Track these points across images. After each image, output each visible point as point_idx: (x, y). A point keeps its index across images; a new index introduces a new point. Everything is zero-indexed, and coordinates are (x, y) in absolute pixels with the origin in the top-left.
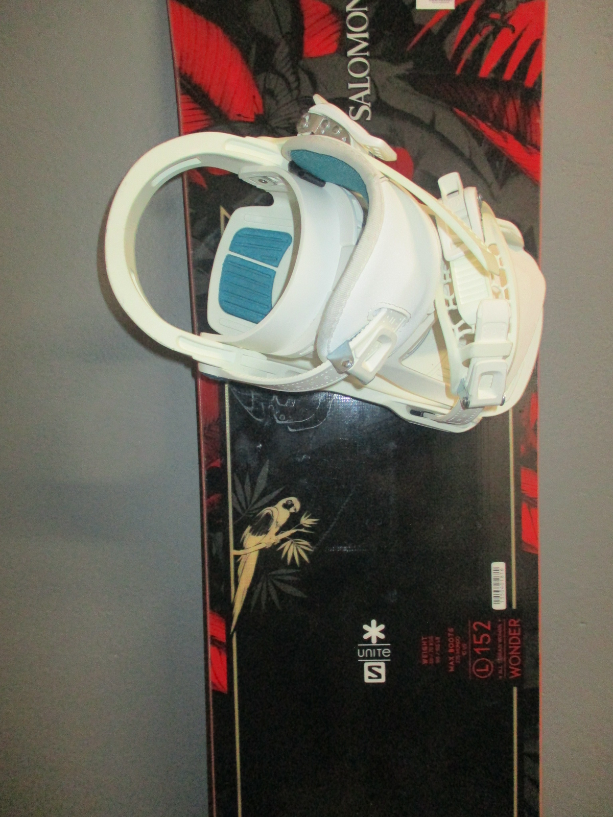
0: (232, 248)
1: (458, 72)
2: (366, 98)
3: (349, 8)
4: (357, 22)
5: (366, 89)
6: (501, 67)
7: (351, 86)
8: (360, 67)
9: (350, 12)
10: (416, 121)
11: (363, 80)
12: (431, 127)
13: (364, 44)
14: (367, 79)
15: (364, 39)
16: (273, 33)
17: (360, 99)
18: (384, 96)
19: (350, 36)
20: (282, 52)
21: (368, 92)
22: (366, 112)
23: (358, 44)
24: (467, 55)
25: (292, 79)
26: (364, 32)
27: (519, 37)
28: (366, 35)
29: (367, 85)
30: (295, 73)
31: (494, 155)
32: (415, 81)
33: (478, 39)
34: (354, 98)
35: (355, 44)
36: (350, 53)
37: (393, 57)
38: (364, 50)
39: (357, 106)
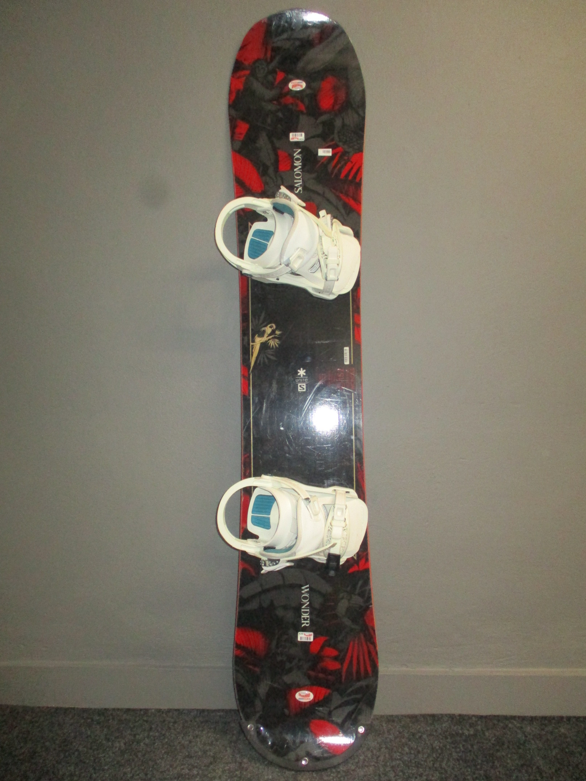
0: (253, 235)
1: (333, 176)
2: (301, 185)
3: (295, 155)
4: (298, 159)
5: (300, 182)
6: (347, 176)
7: (295, 181)
8: (298, 175)
10: (318, 194)
11: (300, 179)
12: (323, 196)
13: (300, 167)
15: (300, 165)
16: (268, 163)
17: (298, 186)
18: (307, 185)
19: (295, 164)
20: (271, 171)
21: (301, 183)
22: (300, 190)
23: (298, 167)
24: (336, 171)
25: (275, 178)
27: (354, 165)
29: (301, 181)
31: (345, 206)
32: (318, 180)
33: (340, 165)
34: (296, 185)
35: (296, 167)
36: (295, 170)
37: (310, 172)
38: (300, 169)
39: (297, 188)
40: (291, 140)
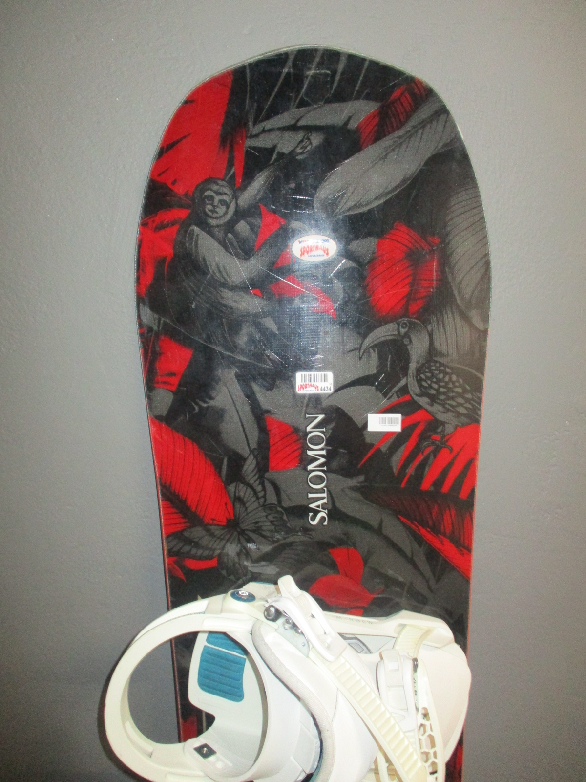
1: (403, 485)
2: (324, 506)
3: (309, 429)
4: (316, 441)
5: (323, 498)
6: (438, 484)
7: (310, 495)
9: (310, 432)
10: (366, 526)
11: (321, 491)
12: (378, 531)
13: (322, 460)
14: (324, 490)
15: (322, 456)
16: (244, 451)
17: (318, 507)
18: (338, 505)
19: (310, 453)
20: (250, 466)
21: (325, 501)
22: (323, 518)
23: (316, 460)
24: (411, 470)
25: (259, 488)
26: (322, 449)
27: (455, 458)
28: (324, 452)
29: (325, 495)
30: (262, 484)
31: (432, 555)
32: (366, 492)
33: (421, 458)
34: (312, 506)
35: (314, 460)
36: (310, 467)
37: (347, 472)
38: (322, 465)
39: (316, 512)
40: (300, 392)
